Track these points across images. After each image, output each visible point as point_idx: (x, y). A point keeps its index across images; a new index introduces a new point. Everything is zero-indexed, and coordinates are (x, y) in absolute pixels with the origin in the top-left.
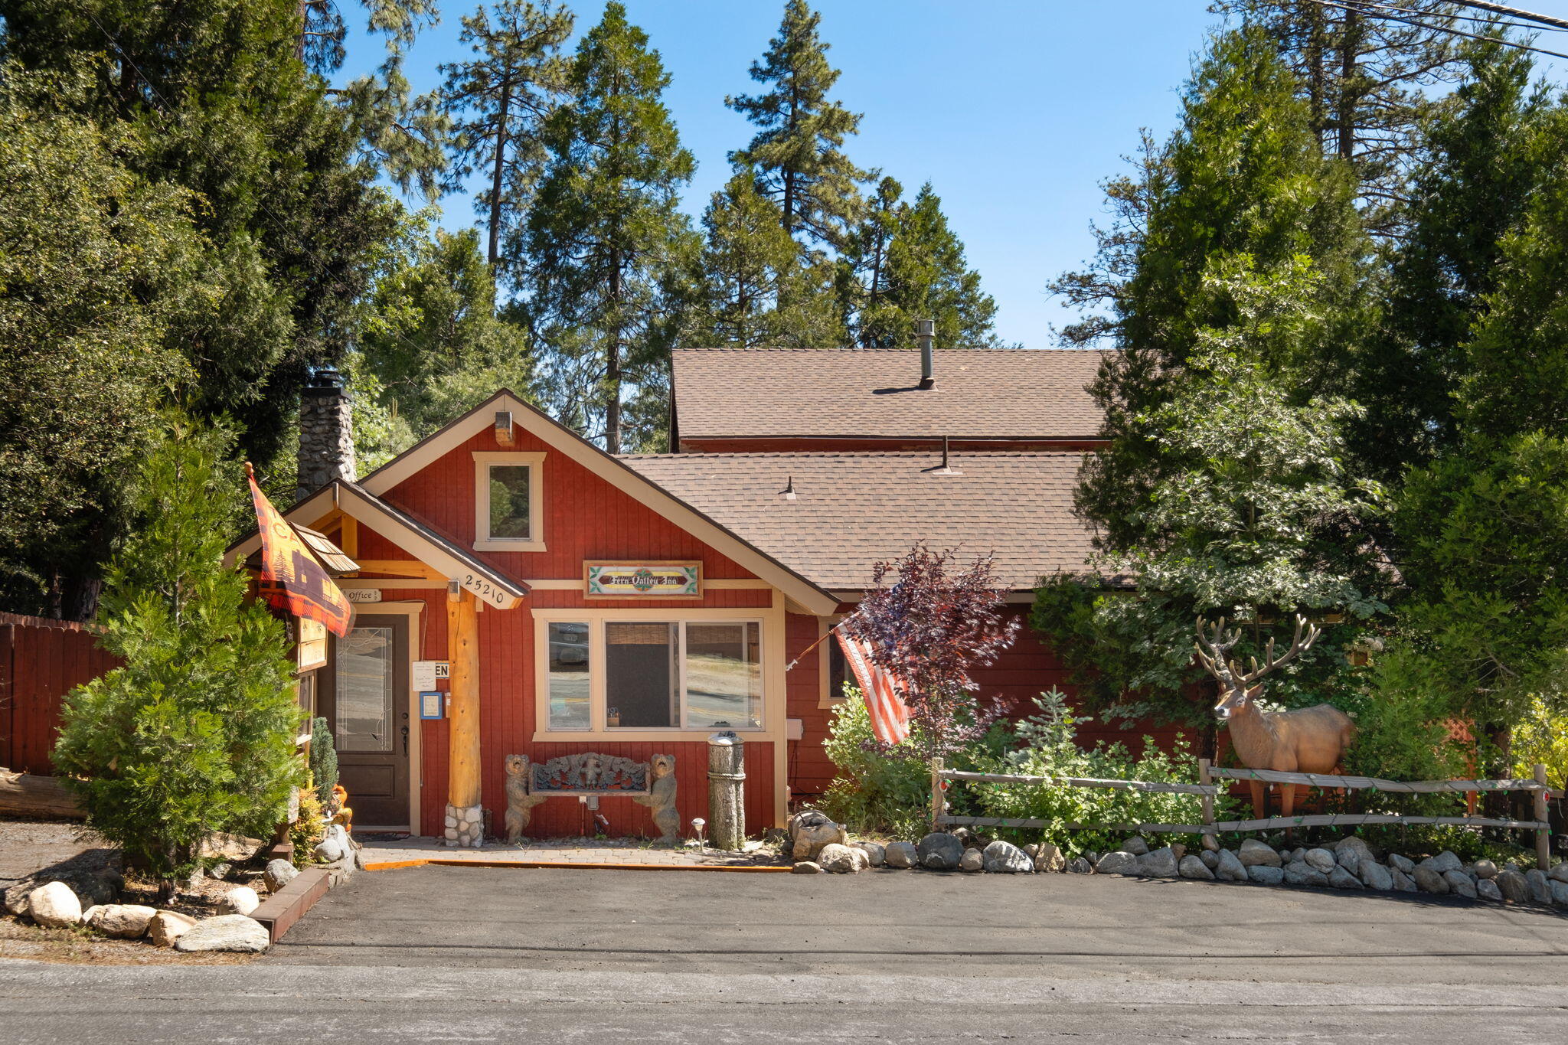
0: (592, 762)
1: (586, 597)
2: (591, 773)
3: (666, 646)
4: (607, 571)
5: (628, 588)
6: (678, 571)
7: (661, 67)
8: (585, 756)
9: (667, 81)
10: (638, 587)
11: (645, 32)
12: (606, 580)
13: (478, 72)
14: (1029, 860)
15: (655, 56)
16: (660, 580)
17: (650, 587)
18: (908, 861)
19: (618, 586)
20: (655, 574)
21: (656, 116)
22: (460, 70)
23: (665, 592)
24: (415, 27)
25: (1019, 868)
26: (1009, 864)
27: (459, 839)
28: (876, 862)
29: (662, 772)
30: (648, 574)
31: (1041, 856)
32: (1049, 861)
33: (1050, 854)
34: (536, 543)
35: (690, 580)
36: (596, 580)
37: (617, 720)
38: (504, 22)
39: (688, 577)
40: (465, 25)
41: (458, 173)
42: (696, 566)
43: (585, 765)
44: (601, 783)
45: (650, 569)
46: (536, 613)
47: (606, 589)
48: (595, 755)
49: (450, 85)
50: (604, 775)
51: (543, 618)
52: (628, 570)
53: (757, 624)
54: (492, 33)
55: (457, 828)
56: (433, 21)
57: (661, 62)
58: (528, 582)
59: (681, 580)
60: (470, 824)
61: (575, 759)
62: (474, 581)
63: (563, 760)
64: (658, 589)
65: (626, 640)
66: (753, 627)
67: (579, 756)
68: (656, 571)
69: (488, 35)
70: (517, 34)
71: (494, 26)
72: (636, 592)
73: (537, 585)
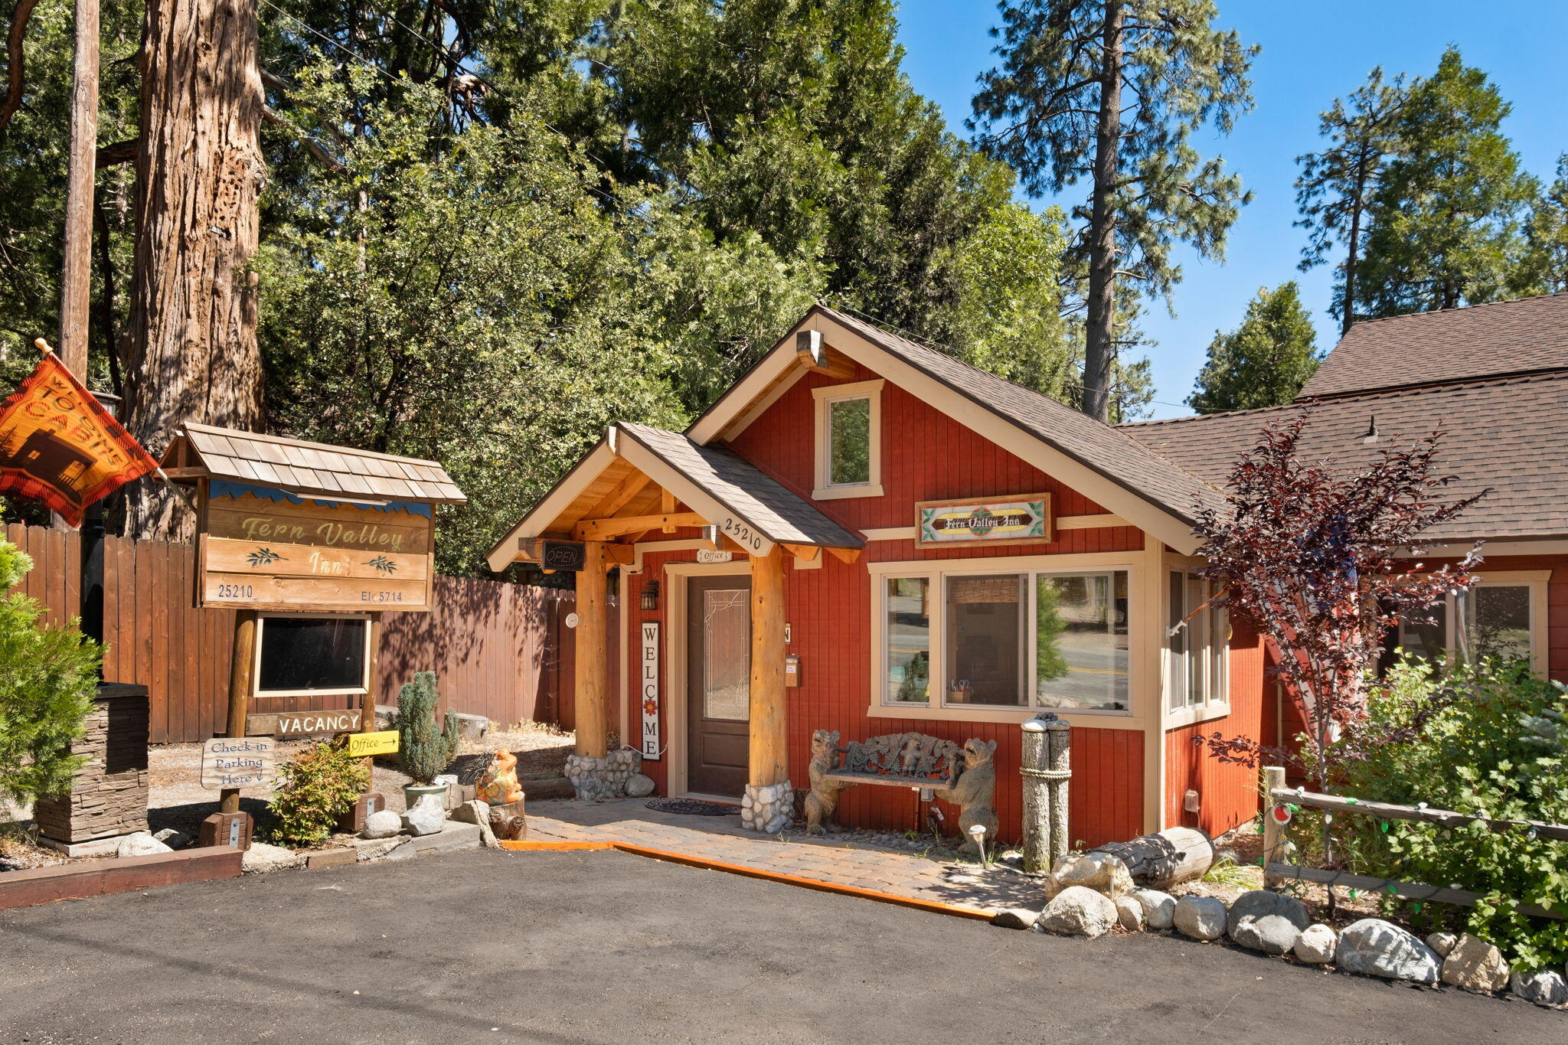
0: (912, 744)
1: (918, 547)
2: (909, 757)
3: (1016, 605)
4: (944, 513)
5: (965, 533)
6: (1021, 508)
7: (1499, 100)
8: (906, 737)
9: (1506, 112)
10: (976, 530)
11: (1482, 72)
12: (940, 525)
13: (1335, 157)
14: (1429, 961)
15: (1493, 90)
16: (1001, 521)
17: (989, 529)
18: (1203, 929)
19: (954, 531)
20: (995, 514)
21: (1492, 146)
22: (1317, 158)
23: (1007, 536)
24: (1232, 117)
25: (1403, 973)
26: (1382, 962)
27: (753, 821)
28: (1156, 923)
29: (972, 763)
30: (987, 515)
31: (1454, 957)
32: (1472, 969)
33: (1476, 957)
34: (873, 488)
35: (1036, 519)
36: (929, 525)
37: (959, 695)
38: (1360, 108)
39: (1032, 514)
40: (1325, 119)
41: (1319, 249)
42: (1043, 500)
43: (905, 747)
44: (919, 769)
45: (989, 507)
46: (872, 568)
47: (943, 535)
48: (917, 735)
49: (1308, 173)
50: (923, 761)
51: (879, 572)
52: (964, 511)
53: (1125, 573)
54: (1349, 120)
55: (752, 808)
56: (1248, 106)
57: (1499, 95)
58: (867, 533)
59: (1025, 520)
60: (764, 805)
61: (895, 739)
62: (733, 525)
63: (883, 739)
64: (998, 533)
65: (972, 598)
66: (1121, 577)
67: (900, 736)
68: (997, 509)
69: (1345, 122)
70: (1373, 116)
71: (1350, 112)
72: (973, 537)
73: (874, 535)
